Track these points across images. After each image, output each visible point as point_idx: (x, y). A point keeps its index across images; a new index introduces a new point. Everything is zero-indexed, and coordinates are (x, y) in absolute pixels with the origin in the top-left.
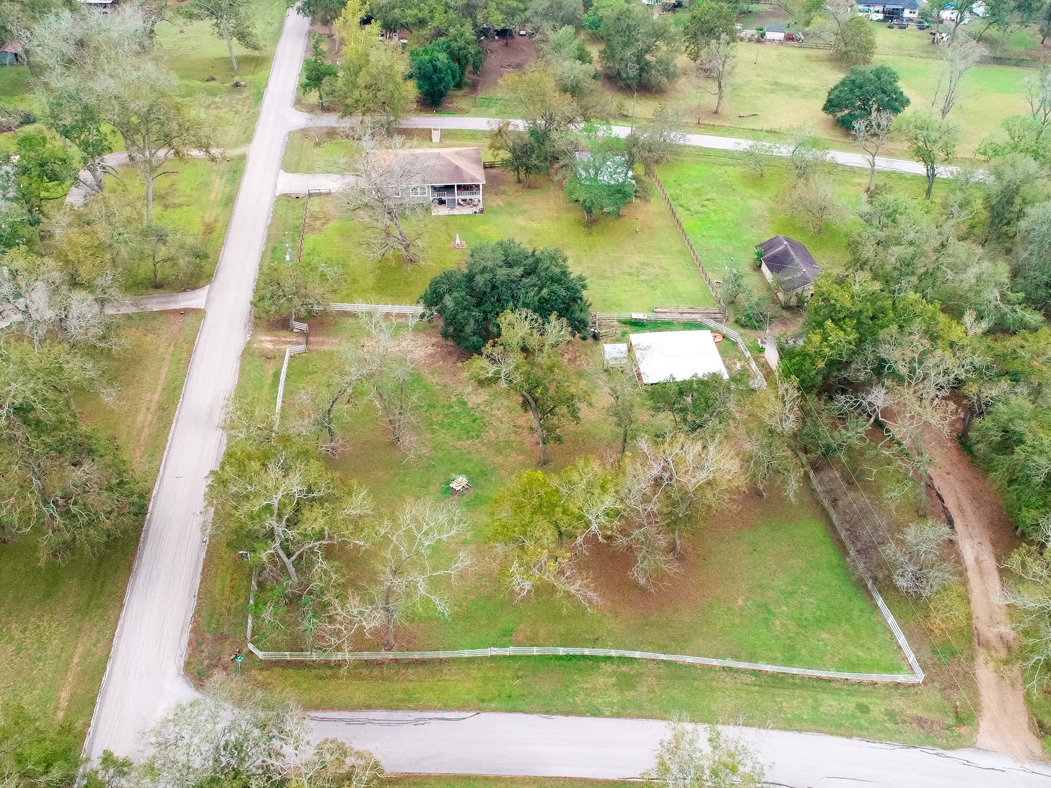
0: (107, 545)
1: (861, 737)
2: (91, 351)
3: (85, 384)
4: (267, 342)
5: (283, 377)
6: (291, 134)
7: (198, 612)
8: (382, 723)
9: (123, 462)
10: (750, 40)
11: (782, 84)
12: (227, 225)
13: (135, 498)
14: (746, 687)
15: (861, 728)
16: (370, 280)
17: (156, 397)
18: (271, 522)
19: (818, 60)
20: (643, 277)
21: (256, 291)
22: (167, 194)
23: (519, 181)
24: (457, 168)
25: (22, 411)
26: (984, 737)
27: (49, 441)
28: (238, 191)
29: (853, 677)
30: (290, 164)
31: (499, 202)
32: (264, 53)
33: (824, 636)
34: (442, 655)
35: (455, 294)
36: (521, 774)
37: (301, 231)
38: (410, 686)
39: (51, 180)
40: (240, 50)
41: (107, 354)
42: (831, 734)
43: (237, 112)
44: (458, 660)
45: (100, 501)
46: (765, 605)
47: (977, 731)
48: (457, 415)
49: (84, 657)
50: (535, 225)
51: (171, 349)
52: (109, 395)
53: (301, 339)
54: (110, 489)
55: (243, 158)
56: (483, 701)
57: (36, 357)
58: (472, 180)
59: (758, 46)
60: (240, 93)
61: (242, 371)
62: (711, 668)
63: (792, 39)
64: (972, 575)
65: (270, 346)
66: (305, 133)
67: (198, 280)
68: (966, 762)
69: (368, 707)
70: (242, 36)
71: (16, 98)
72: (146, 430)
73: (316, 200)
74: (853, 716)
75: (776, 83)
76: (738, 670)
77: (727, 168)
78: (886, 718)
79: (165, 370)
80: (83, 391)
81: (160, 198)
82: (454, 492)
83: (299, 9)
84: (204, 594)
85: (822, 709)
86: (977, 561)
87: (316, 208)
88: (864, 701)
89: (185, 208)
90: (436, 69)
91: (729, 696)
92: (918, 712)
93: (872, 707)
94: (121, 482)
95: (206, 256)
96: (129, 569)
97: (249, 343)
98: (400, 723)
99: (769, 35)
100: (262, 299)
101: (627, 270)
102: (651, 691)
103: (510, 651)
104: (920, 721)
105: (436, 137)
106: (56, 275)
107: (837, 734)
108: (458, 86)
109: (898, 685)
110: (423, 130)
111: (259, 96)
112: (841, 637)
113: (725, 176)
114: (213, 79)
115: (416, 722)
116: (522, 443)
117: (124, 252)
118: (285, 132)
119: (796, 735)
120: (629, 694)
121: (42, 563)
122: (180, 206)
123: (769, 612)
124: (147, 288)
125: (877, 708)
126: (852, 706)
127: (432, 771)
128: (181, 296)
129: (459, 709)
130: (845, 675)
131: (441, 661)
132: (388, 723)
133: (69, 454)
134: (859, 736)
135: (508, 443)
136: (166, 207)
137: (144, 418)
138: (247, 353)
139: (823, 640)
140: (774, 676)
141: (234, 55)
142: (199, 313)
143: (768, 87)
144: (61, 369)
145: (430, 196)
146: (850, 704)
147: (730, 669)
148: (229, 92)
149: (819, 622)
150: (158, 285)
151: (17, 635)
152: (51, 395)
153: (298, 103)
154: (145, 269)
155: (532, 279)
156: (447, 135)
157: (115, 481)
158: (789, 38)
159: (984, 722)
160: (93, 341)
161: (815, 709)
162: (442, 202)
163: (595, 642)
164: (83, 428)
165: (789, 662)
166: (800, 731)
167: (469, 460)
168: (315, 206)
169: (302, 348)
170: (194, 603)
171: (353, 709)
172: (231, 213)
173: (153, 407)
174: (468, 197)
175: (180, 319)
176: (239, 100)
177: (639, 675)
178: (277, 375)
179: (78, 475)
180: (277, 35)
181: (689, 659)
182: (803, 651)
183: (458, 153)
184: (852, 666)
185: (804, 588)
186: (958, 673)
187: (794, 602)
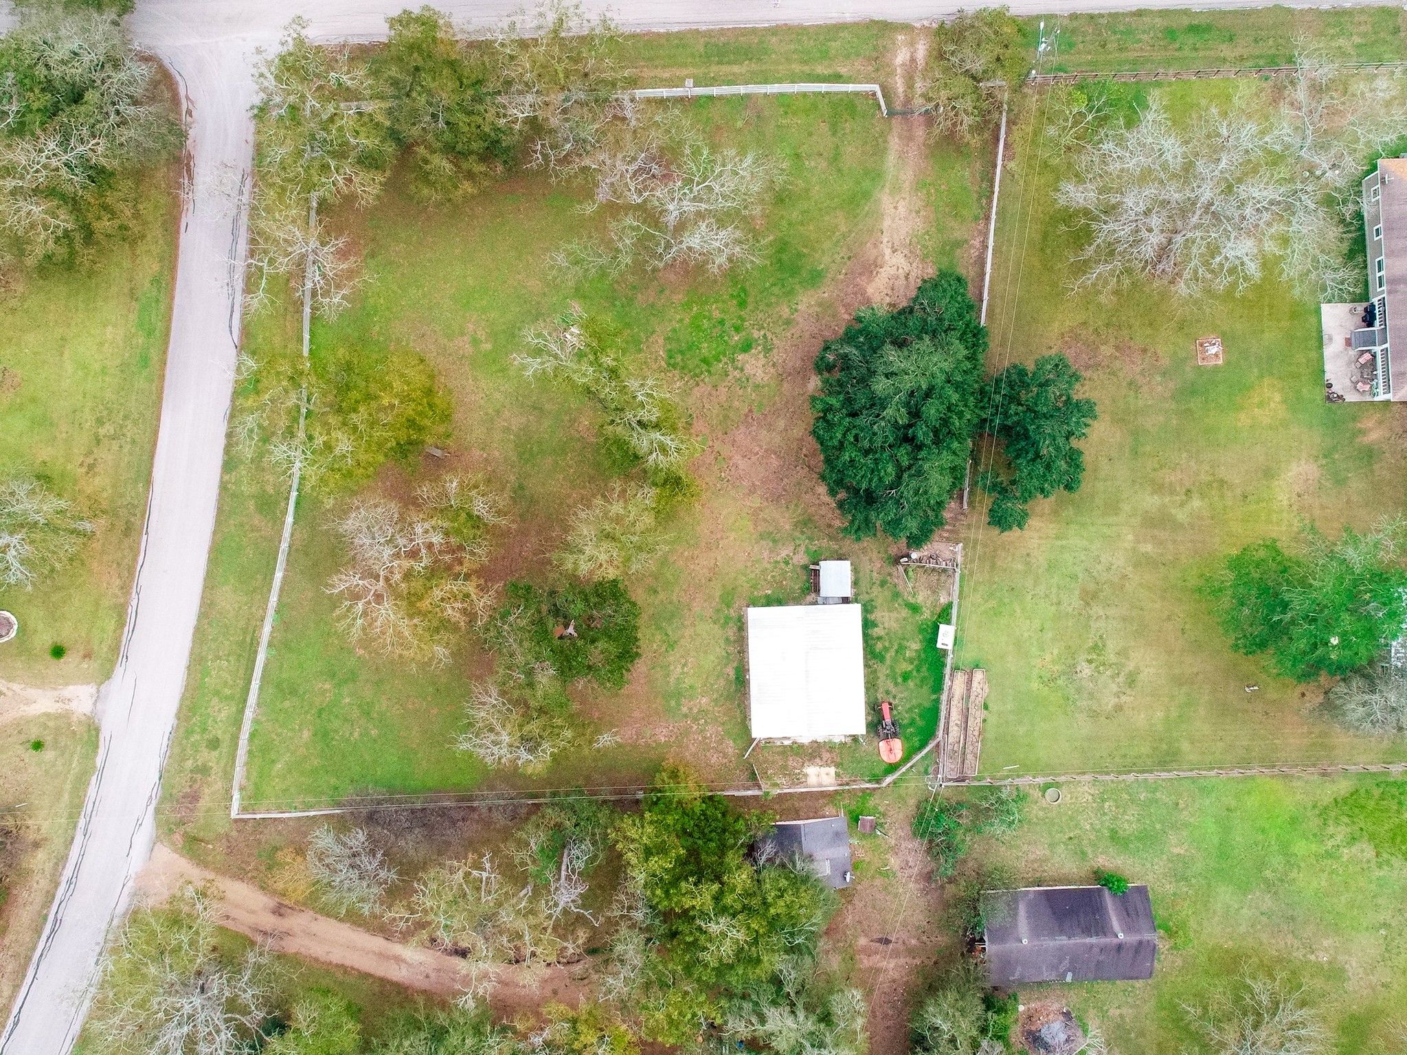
1: (175, 729)
5: (831, 87)
14: (251, 630)
15: (189, 732)
26: (165, 854)
33: (306, 734)
47: (175, 851)
56: (253, 352)
64: (378, 943)
68: (139, 822)
74: (204, 730)
78: (199, 763)
85: (215, 700)
86: (398, 959)
91: (240, 608)
93: (215, 753)
102: (254, 529)
104: (194, 798)
107: (181, 705)
112: (302, 751)
115: (231, 285)
119: (185, 663)
120: (251, 505)
126: (220, 734)
129: (243, 328)
134: (178, 727)
139: (300, 730)
146: (221, 732)
149: (324, 735)
159: (185, 862)
166: (189, 668)
181: (279, 575)
182: (287, 704)
185: (374, 732)
186: (248, 863)
187: (356, 713)
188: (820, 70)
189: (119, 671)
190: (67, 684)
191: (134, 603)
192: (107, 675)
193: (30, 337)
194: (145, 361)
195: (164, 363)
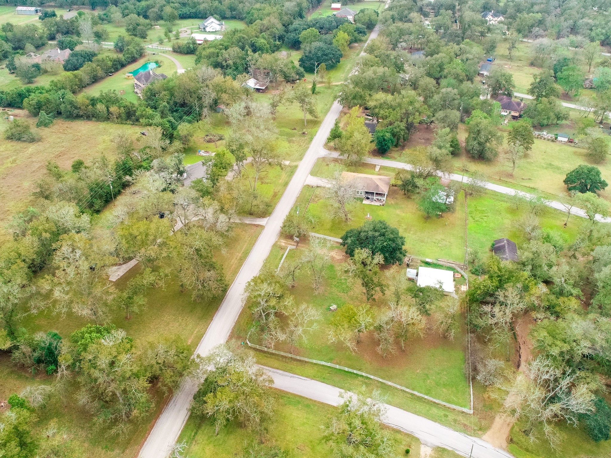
0: (213, 299)
2: (222, 235)
3: (218, 246)
4: (283, 243)
5: (284, 256)
6: (318, 159)
7: (234, 327)
8: (280, 374)
9: (223, 274)
10: (548, 140)
11: (553, 165)
12: (282, 194)
13: (224, 286)
14: (406, 397)
15: (441, 420)
16: (328, 226)
17: (240, 255)
18: (259, 299)
19: (580, 155)
20: (439, 245)
21: (284, 223)
22: (264, 177)
23: (405, 194)
24: (377, 185)
25: (198, 250)
26: (486, 436)
27: (203, 261)
28: (290, 180)
29: (448, 405)
30: (313, 173)
31: (393, 202)
32: (319, 120)
33: (444, 390)
34: (306, 360)
35: (352, 238)
36: (318, 400)
37: (309, 201)
38: (293, 367)
39: (223, 169)
40: (309, 117)
41: (227, 237)
42: (429, 419)
43: (300, 146)
44: (312, 363)
45: (213, 285)
46: (427, 375)
47: (485, 434)
48: (342, 284)
49: (197, 332)
50: (403, 215)
51: (249, 239)
52: (224, 251)
53: (295, 244)
54: (217, 281)
55: (296, 167)
56: (315, 377)
57: (205, 235)
58: (382, 191)
59: (552, 143)
60: (304, 136)
61: (271, 251)
62: (397, 389)
63: (571, 142)
65: (284, 244)
66: (324, 159)
67: (266, 214)
68: (473, 441)
69: (278, 369)
70: (311, 112)
71: (219, 128)
72: (234, 266)
73: (319, 189)
74: (441, 417)
75: (550, 164)
76: (405, 392)
77: (502, 203)
78: (453, 421)
79: (245, 246)
80: (217, 248)
81: (261, 179)
82: (330, 310)
83: (339, 101)
84: (238, 322)
85: (430, 412)
87: (318, 193)
88: (448, 414)
89: (269, 184)
90: (384, 140)
91: (399, 399)
92: (466, 423)
93: (449, 416)
94: (221, 280)
95: (271, 206)
96: (217, 309)
97: (277, 242)
98: (286, 376)
99: (559, 138)
100: (285, 226)
101: (434, 241)
103: (329, 364)
104: (465, 425)
105: (377, 169)
106: (217, 207)
108: (396, 146)
109: (463, 412)
110: (373, 165)
111: (311, 139)
112: (450, 392)
113: (500, 206)
114: (295, 129)
115: (291, 377)
116: (362, 298)
117: (241, 202)
118: (316, 158)
119: (416, 416)
121: (193, 299)
122: (267, 183)
123: (428, 377)
124: (247, 214)
125: (451, 417)
126: (442, 414)
127: (291, 391)
128: (258, 219)
129: (306, 377)
130: (444, 403)
131: (306, 362)
132: (282, 375)
133: (207, 267)
135: (357, 298)
136: (262, 183)
137: (234, 262)
138: (275, 245)
140: (418, 397)
141: (307, 118)
142: (262, 227)
143: (545, 166)
144: (211, 240)
145: (364, 195)
146: (442, 413)
147: (404, 391)
148: (300, 136)
149: (445, 385)
150: (251, 214)
151: (180, 321)
152: (207, 247)
153: (326, 145)
154: (248, 207)
155: (382, 238)
156: (382, 168)
157: (219, 279)
158: (571, 141)
159: (489, 433)
160: (223, 232)
161: (428, 411)
162: (368, 198)
163: (360, 370)
164: (214, 260)
165: (427, 394)
166: (418, 415)
167: (340, 300)
168: (318, 192)
169: (294, 247)
170: (234, 324)
171: (273, 368)
172: (285, 190)
173: (238, 258)
174: (379, 198)
175: (255, 228)
176: (302, 140)
177: (370, 384)
178: (283, 255)
179: (208, 274)
180: (327, 111)
181: (390, 383)
182: (433, 393)
183: (380, 179)
184: (449, 402)
185: (445, 373)
186: (489, 415)
187: (439, 376)
188: (279, 257)
189: (416, 435)
190: (419, 454)
191: (393, 426)
192: (417, 440)
193: (288, 437)
194: (308, 406)
195: (311, 400)
